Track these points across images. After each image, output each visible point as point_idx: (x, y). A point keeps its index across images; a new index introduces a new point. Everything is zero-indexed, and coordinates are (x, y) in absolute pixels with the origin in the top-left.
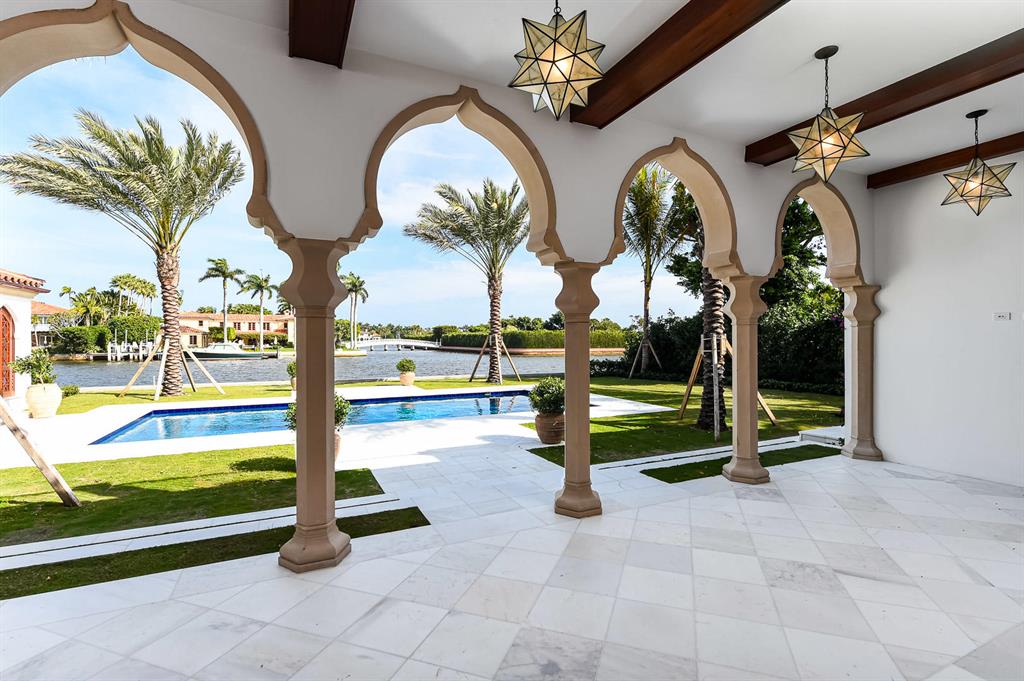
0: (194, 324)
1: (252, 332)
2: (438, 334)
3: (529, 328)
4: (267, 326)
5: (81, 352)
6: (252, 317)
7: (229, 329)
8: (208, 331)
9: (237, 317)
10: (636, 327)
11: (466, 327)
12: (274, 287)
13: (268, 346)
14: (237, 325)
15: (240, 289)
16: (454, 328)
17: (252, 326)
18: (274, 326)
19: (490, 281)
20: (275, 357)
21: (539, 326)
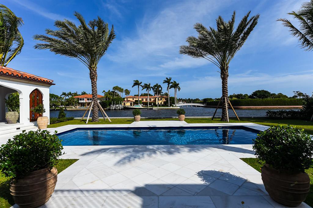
0: (131, 99)
1: (146, 101)
2: (205, 101)
3: (242, 98)
4: (150, 100)
5: (106, 108)
6: (146, 97)
7: (140, 101)
8: (134, 101)
9: (142, 97)
10: (297, 96)
11: (216, 99)
12: (152, 87)
13: (150, 106)
14: (143, 100)
15: (142, 88)
16: (211, 99)
17: (146, 100)
18: (152, 100)
19: (221, 71)
20: (152, 109)
21: (247, 97)
